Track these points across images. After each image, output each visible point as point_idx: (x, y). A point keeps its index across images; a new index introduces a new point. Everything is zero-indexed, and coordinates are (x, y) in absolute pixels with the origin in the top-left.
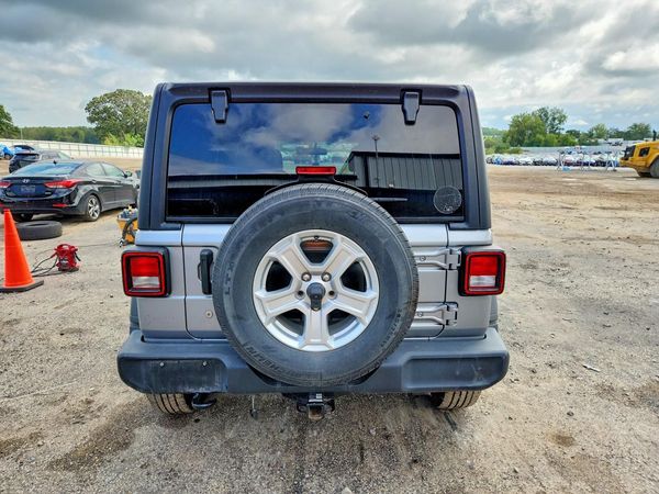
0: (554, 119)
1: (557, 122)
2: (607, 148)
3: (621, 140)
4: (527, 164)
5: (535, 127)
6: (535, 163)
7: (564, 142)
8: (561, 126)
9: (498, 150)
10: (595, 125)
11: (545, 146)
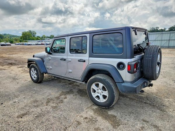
0: (33, 33)
1: (34, 34)
2: (47, 40)
3: (49, 39)
4: (34, 45)
5: (29, 35)
6: (36, 45)
7: (37, 39)
8: (35, 35)
9: (20, 41)
10: (43, 35)
11: (33, 40)
